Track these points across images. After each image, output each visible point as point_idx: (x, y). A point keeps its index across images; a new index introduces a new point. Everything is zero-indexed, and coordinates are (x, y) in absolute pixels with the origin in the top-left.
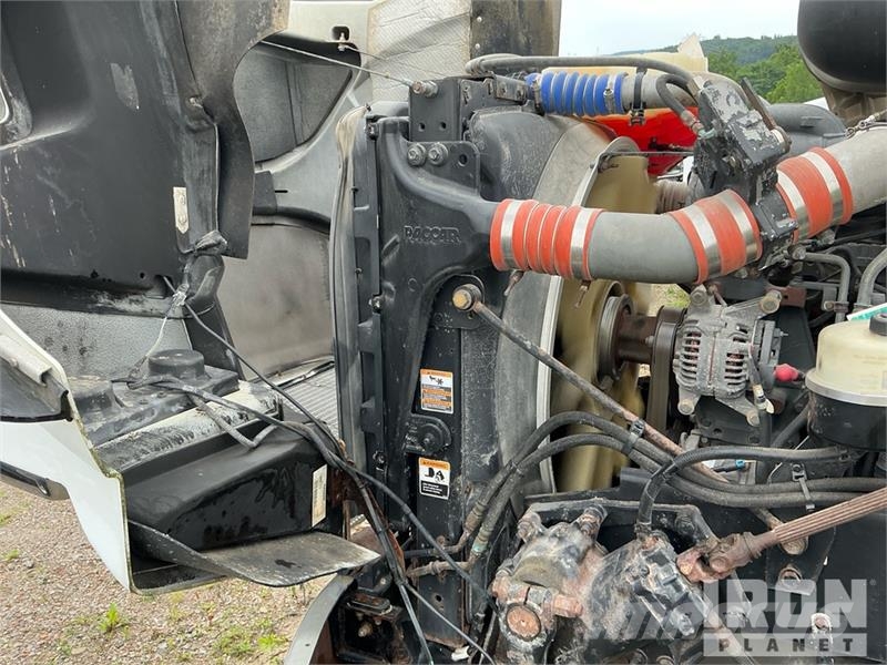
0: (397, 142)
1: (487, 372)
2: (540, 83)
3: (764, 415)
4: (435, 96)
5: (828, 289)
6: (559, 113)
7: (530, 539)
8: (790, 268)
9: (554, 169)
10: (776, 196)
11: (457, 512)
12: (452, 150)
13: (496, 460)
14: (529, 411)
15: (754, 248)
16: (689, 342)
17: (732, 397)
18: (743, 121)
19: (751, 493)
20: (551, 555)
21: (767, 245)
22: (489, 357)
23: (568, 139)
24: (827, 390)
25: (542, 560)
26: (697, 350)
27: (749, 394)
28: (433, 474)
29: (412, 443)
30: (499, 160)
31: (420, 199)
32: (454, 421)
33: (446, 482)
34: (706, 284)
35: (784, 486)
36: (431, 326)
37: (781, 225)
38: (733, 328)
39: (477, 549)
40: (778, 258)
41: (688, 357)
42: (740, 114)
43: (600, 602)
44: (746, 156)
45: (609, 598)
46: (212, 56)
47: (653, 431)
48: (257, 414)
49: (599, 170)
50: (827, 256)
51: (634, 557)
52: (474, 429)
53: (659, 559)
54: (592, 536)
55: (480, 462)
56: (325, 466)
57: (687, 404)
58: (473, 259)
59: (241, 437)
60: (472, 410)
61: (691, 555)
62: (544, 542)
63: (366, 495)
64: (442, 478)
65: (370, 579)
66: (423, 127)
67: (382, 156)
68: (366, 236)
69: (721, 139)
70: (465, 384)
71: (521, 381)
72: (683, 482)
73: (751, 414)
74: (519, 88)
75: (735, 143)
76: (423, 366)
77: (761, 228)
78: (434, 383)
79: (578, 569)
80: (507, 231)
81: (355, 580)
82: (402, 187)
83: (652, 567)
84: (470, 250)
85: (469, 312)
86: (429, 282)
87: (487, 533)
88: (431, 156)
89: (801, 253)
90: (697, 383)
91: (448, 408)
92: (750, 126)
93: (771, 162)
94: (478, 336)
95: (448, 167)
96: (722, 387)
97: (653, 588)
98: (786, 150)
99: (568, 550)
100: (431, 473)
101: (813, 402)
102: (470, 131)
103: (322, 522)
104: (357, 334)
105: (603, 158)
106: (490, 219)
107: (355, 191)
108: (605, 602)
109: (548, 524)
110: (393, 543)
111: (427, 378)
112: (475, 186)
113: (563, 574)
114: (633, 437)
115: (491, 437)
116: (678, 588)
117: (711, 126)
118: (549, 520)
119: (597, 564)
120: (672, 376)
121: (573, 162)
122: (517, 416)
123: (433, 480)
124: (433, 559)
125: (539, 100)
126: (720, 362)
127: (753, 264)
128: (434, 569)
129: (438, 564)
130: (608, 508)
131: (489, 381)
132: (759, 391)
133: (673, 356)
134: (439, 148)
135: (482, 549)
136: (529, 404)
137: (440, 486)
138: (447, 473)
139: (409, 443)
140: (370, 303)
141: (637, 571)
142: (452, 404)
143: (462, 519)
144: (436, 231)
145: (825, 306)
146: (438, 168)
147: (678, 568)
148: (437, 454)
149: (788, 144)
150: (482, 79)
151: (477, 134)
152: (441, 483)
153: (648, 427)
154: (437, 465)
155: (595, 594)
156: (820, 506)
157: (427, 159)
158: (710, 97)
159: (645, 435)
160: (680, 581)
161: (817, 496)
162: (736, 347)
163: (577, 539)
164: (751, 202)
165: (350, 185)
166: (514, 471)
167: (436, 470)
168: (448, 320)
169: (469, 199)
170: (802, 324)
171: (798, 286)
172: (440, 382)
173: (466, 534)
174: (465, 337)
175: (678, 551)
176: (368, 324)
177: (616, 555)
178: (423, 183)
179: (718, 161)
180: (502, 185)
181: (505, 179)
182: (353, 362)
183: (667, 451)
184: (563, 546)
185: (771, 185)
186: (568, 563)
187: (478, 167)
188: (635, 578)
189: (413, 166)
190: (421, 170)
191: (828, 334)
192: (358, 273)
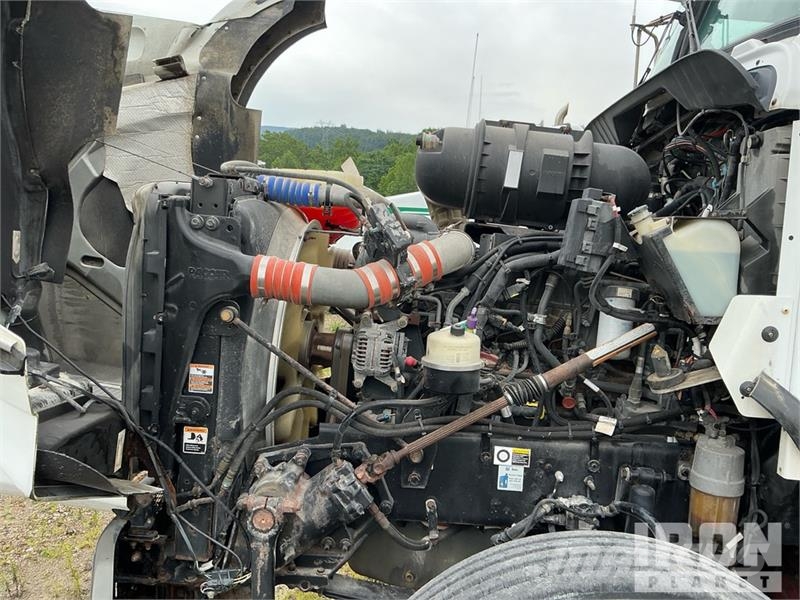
0: (182, 212)
1: (238, 364)
2: (267, 182)
3: (400, 385)
4: (211, 187)
5: (431, 315)
6: (278, 202)
7: (262, 475)
8: (411, 304)
9: (277, 237)
10: (406, 265)
11: (211, 463)
12: (222, 221)
13: (239, 425)
14: (262, 391)
15: (396, 291)
16: (361, 344)
17: (384, 375)
18: (392, 225)
19: (394, 428)
20: (278, 481)
21: (403, 289)
22: (239, 355)
23: (283, 219)
24: (432, 365)
25: (273, 484)
26: (365, 348)
27: (392, 374)
28: (194, 438)
29: (181, 416)
30: (249, 230)
31: (202, 251)
32: (212, 398)
33: (204, 442)
34: (372, 310)
35: (411, 424)
36: (201, 334)
37: (409, 279)
38: (384, 336)
39: (226, 485)
40: (408, 297)
41: (360, 353)
42: (390, 222)
43: (309, 503)
44: (393, 243)
45: (315, 499)
46: (53, 144)
47: (342, 396)
48: (83, 392)
49: (304, 240)
50: (430, 297)
51: (331, 472)
52: (226, 404)
53: (345, 472)
54: (302, 466)
55: (229, 427)
56: (124, 431)
57: (359, 381)
58: (237, 290)
59: (77, 405)
60: (225, 391)
61: (362, 467)
62: (272, 475)
63: (150, 451)
64: (201, 439)
65: (141, 519)
66: (201, 205)
67: (171, 221)
68: (155, 271)
69: (380, 233)
70: (222, 372)
71: (258, 371)
72: (359, 424)
73: (393, 385)
74: (256, 185)
75: (388, 236)
76: (192, 362)
77: (400, 281)
78: (200, 373)
79: (296, 487)
80: (261, 274)
81: (129, 522)
82: (187, 241)
83: (342, 476)
84: (235, 284)
85: (231, 325)
86: (205, 304)
87: (233, 473)
88: (208, 223)
89: (418, 295)
90: (364, 368)
91: (209, 390)
92: (395, 228)
93: (404, 247)
94: (232, 340)
95: (219, 231)
96: (378, 370)
97: (342, 488)
98: (412, 241)
99: (289, 476)
100: (193, 437)
101: (425, 372)
102: (234, 211)
103: (119, 470)
104: (142, 339)
105: (307, 233)
106: (250, 266)
107: (145, 241)
108: (313, 503)
109: (274, 465)
110: (169, 484)
111: (195, 370)
112: (236, 245)
113: (286, 490)
114: (332, 399)
115: (236, 409)
116: (356, 487)
117: (375, 226)
118: (274, 462)
119: (306, 484)
120: (351, 365)
121: (288, 233)
122: (254, 395)
123: (194, 441)
124: (191, 498)
125: (266, 192)
126: (378, 355)
127: (395, 300)
128: (192, 505)
129: (194, 501)
130: (312, 449)
131: (239, 371)
132: (398, 371)
133: (351, 352)
134: (213, 220)
135: (229, 484)
136: (262, 386)
137: (199, 445)
138: (205, 436)
139: (179, 416)
140: (154, 318)
141: (333, 479)
142: (212, 387)
143: (214, 467)
144: (212, 271)
145: (430, 324)
146: (212, 232)
147: (356, 475)
148: (199, 422)
149: (413, 238)
150: (237, 178)
151: (237, 213)
152: (200, 443)
153: (339, 394)
154: (198, 431)
155: (306, 499)
156: (428, 432)
157: (204, 225)
158: (375, 211)
159: (338, 398)
160: (357, 483)
161: (427, 427)
162: (385, 346)
163: (294, 469)
164: (395, 267)
165: (142, 237)
166: (254, 429)
167: (197, 434)
168: (213, 329)
169: (234, 253)
170: (418, 335)
171: (416, 313)
172: (204, 372)
173: (218, 476)
174: (223, 341)
175: (355, 467)
176: (151, 333)
177: (318, 476)
178: (201, 240)
179: (378, 244)
180: (251, 245)
181: (252, 242)
182: (135, 360)
183: (350, 407)
184: (286, 474)
185: (404, 259)
186: (289, 483)
187: (240, 234)
188: (332, 483)
189: (195, 229)
190: (200, 232)
191: (432, 337)
192: (143, 297)
